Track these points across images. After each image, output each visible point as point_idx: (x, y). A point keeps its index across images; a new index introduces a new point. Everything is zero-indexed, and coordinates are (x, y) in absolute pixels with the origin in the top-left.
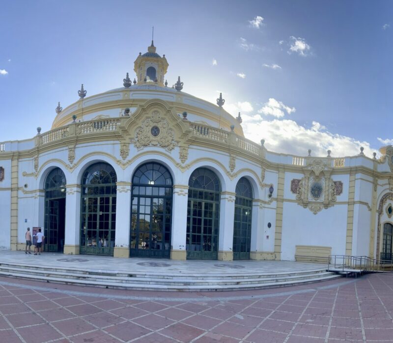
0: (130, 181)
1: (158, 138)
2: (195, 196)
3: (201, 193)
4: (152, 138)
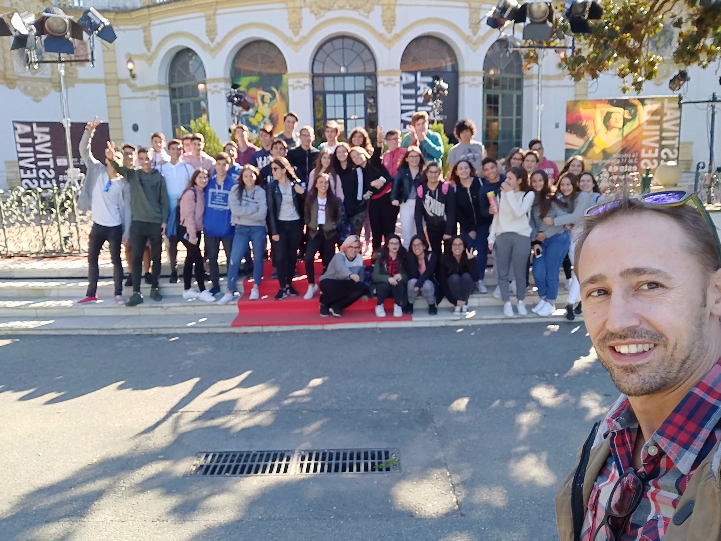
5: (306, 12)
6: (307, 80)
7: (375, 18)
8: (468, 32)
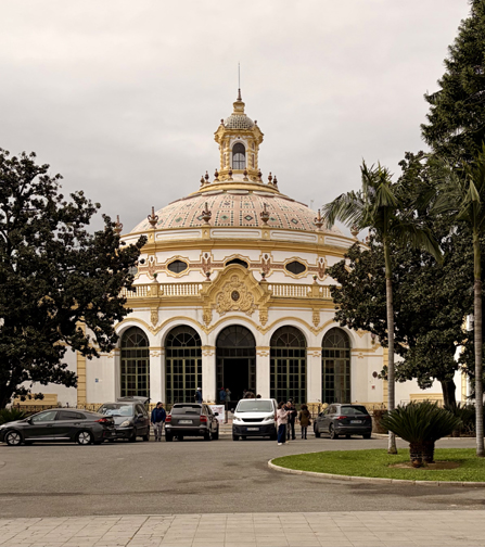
0: (213, 345)
1: (239, 302)
2: (279, 355)
3: (285, 351)
4: (233, 302)
5: (214, 312)
6: (213, 351)
7: (256, 317)
8: (312, 325)
